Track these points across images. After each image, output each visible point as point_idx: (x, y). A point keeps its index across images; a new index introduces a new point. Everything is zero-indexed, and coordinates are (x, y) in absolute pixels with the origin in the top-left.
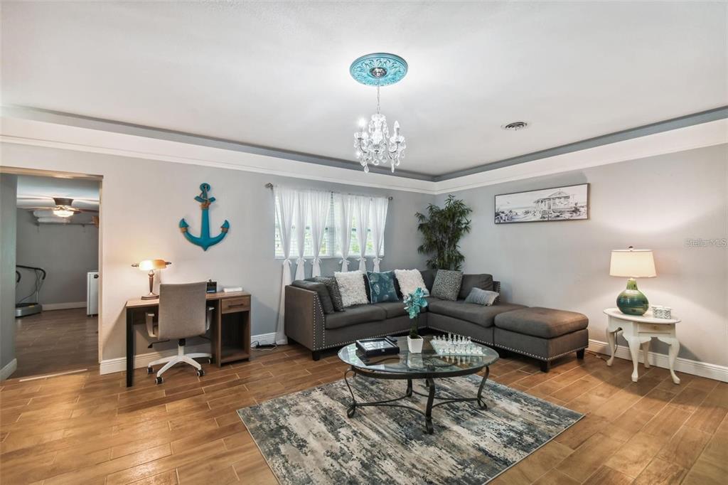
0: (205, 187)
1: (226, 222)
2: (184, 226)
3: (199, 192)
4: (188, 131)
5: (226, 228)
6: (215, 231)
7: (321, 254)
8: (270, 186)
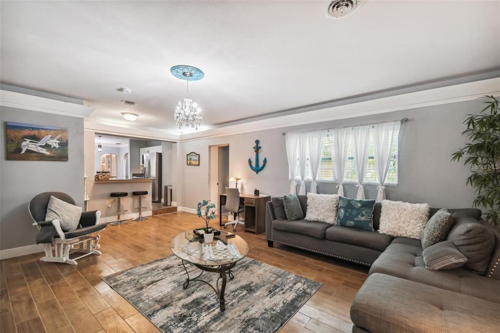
0: (257, 142)
1: (265, 159)
2: (250, 162)
3: (255, 145)
4: (250, 116)
5: (265, 161)
6: (261, 164)
7: (317, 178)
8: (284, 134)
